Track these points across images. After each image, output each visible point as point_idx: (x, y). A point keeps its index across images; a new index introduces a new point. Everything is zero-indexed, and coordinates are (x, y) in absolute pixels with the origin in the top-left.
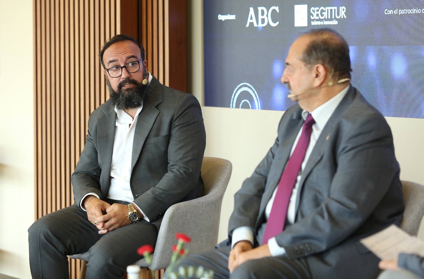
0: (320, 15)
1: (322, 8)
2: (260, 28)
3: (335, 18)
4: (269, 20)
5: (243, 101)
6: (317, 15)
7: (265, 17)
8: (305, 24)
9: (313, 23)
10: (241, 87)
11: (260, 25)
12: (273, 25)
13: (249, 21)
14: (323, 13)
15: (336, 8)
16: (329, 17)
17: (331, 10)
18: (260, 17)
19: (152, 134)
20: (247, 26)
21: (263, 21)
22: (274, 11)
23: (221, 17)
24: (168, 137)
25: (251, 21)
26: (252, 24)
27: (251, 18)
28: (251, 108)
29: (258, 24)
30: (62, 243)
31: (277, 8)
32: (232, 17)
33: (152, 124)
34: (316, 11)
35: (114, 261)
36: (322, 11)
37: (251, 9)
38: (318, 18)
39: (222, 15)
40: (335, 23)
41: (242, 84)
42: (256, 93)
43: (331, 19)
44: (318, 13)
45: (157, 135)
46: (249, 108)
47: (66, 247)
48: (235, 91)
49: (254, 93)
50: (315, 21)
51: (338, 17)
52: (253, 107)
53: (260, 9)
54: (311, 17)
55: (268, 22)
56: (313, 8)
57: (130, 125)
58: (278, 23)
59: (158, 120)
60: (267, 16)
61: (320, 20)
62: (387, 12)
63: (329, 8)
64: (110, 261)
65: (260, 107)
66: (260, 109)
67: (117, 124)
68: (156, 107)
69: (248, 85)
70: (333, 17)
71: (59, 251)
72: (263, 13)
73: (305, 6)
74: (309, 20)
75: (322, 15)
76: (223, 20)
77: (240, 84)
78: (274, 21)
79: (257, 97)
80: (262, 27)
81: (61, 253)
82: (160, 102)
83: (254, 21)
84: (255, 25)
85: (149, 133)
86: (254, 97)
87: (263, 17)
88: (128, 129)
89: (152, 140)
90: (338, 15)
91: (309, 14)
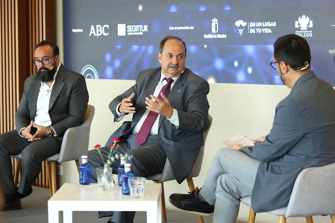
0: (132, 29)
1: (134, 26)
2: (98, 36)
3: (141, 31)
4: (103, 32)
5: (88, 75)
6: (131, 30)
7: (100, 30)
8: (124, 34)
9: (129, 34)
10: (87, 67)
11: (98, 35)
12: (106, 34)
13: (91, 32)
14: (134, 29)
15: (142, 26)
16: (138, 31)
17: (139, 27)
18: (98, 30)
19: (61, 95)
20: (90, 35)
21: (99, 33)
22: (106, 27)
23: (74, 31)
24: (70, 98)
25: (92, 33)
26: (92, 34)
27: (92, 31)
28: (92, 79)
29: (96, 34)
30: (7, 149)
31: (108, 26)
32: (81, 30)
33: (61, 90)
34: (130, 27)
35: (35, 156)
36: (134, 27)
37: (92, 27)
38: (131, 31)
39: (75, 29)
40: (141, 33)
41: (87, 66)
42: (95, 70)
43: (139, 32)
44: (131, 28)
45: (63, 96)
46: (91, 78)
47: (8, 151)
48: (83, 70)
49: (94, 70)
50: (130, 32)
51: (143, 31)
52: (94, 78)
53: (97, 26)
54: (128, 30)
55: (102, 34)
56: (128, 26)
57: (48, 90)
58: (108, 33)
59: (64, 88)
60: (102, 30)
61: (132, 32)
62: (170, 28)
63: (138, 26)
64: (33, 156)
65: (98, 78)
66: (98, 79)
67: (40, 89)
68: (63, 80)
69: (91, 66)
70: (140, 31)
71: (5, 153)
72: (99, 28)
73: (124, 25)
74: (127, 32)
75: (134, 30)
76: (75, 32)
77: (86, 65)
78: (106, 32)
79: (96, 72)
80: (99, 36)
81: (6, 154)
82: (65, 78)
83: (94, 32)
84: (95, 35)
85: (59, 95)
86: (94, 72)
87: (99, 31)
88: (47, 92)
89: (61, 99)
90: (143, 29)
91: (127, 29)
